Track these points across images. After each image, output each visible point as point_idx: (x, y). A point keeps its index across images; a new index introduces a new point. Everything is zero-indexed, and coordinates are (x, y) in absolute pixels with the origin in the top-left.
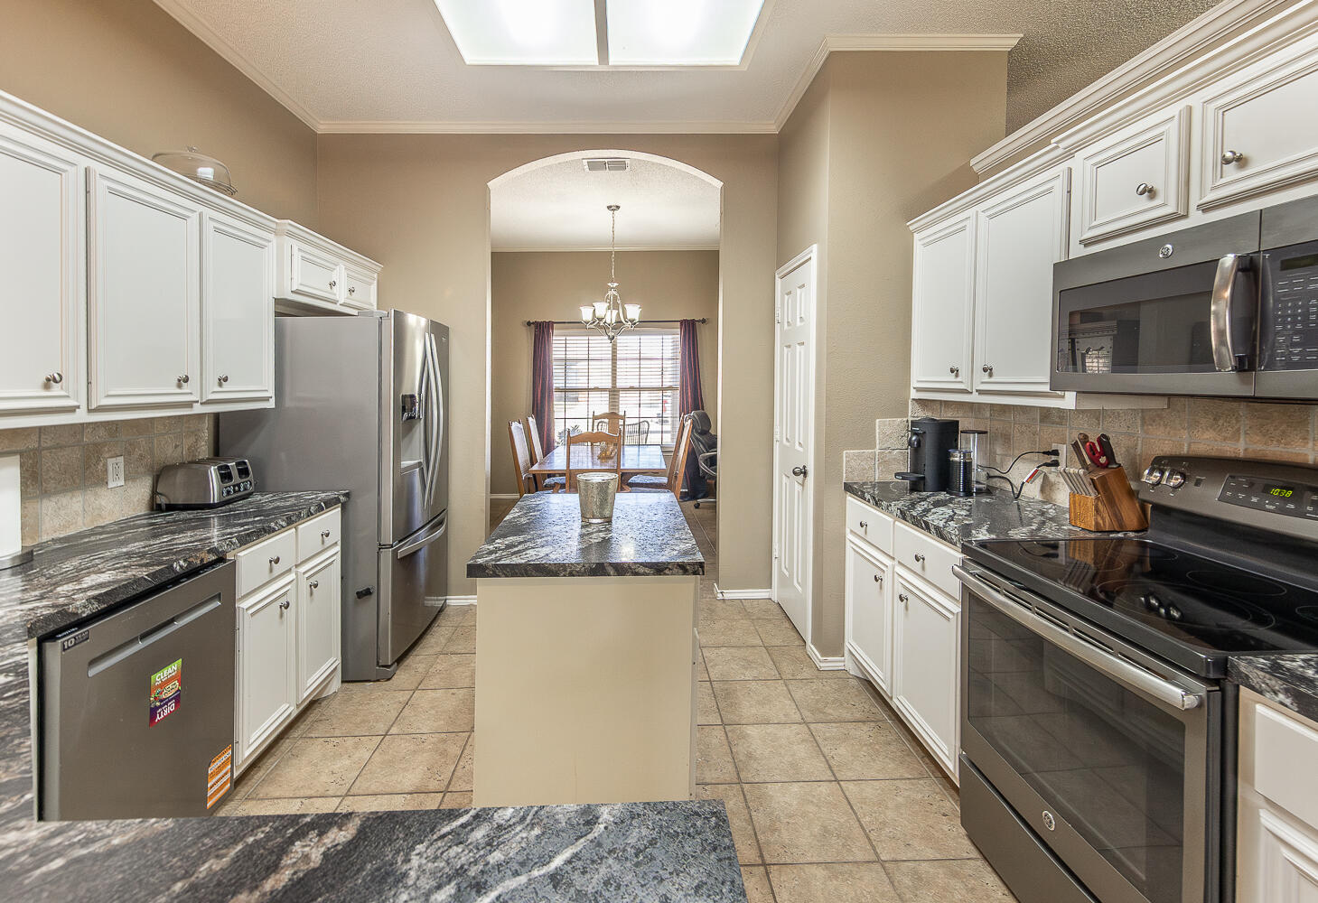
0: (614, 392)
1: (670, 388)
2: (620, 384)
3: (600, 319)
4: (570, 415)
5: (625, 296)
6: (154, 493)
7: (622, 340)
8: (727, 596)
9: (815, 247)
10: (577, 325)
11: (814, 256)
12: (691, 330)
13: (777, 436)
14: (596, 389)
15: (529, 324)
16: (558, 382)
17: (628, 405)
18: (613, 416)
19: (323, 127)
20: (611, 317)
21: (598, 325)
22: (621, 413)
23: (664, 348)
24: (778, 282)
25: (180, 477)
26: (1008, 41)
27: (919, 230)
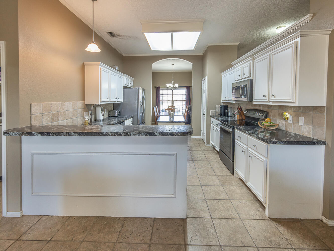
0: (173, 102)
1: (184, 101)
2: (174, 100)
3: (170, 87)
4: (164, 106)
5: (175, 82)
6: (109, 114)
7: (174, 91)
8: (193, 137)
9: (206, 77)
10: (165, 88)
11: (206, 78)
12: (189, 89)
13: (202, 109)
14: (169, 101)
15: (155, 87)
16: (161, 99)
17: (175, 104)
18: (172, 106)
19: (124, 55)
20: (172, 86)
21: (170, 88)
22: (174, 106)
23: (183, 92)
24: (202, 81)
25: (111, 112)
26: (237, 44)
27: (223, 74)
